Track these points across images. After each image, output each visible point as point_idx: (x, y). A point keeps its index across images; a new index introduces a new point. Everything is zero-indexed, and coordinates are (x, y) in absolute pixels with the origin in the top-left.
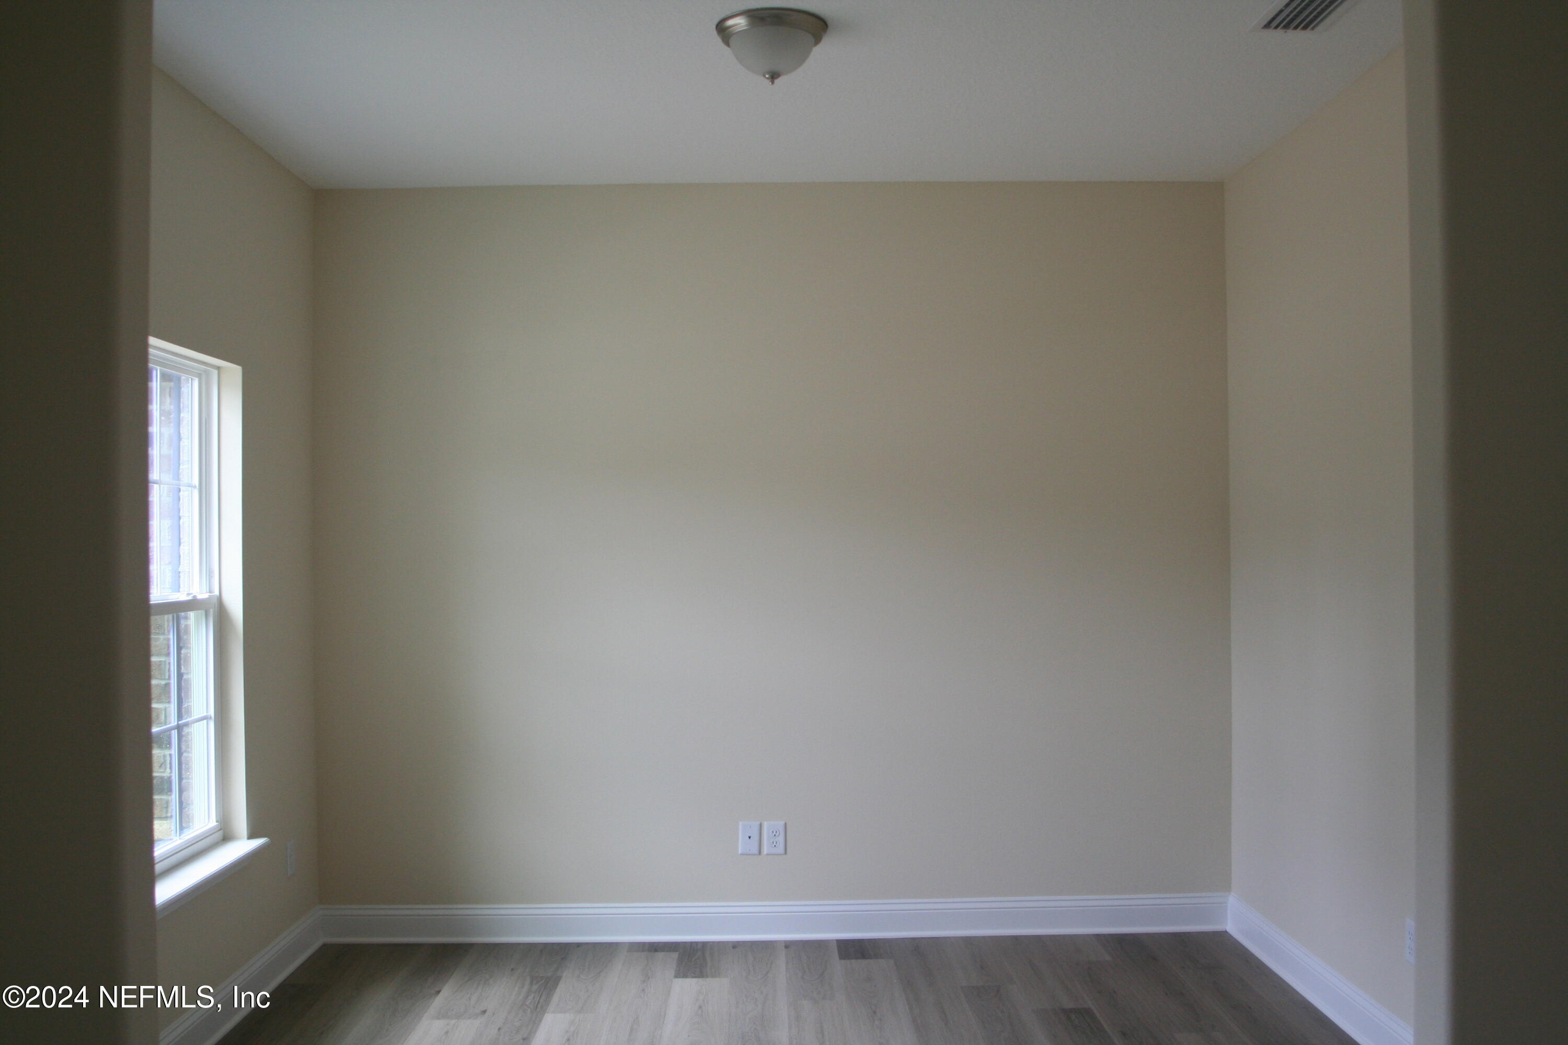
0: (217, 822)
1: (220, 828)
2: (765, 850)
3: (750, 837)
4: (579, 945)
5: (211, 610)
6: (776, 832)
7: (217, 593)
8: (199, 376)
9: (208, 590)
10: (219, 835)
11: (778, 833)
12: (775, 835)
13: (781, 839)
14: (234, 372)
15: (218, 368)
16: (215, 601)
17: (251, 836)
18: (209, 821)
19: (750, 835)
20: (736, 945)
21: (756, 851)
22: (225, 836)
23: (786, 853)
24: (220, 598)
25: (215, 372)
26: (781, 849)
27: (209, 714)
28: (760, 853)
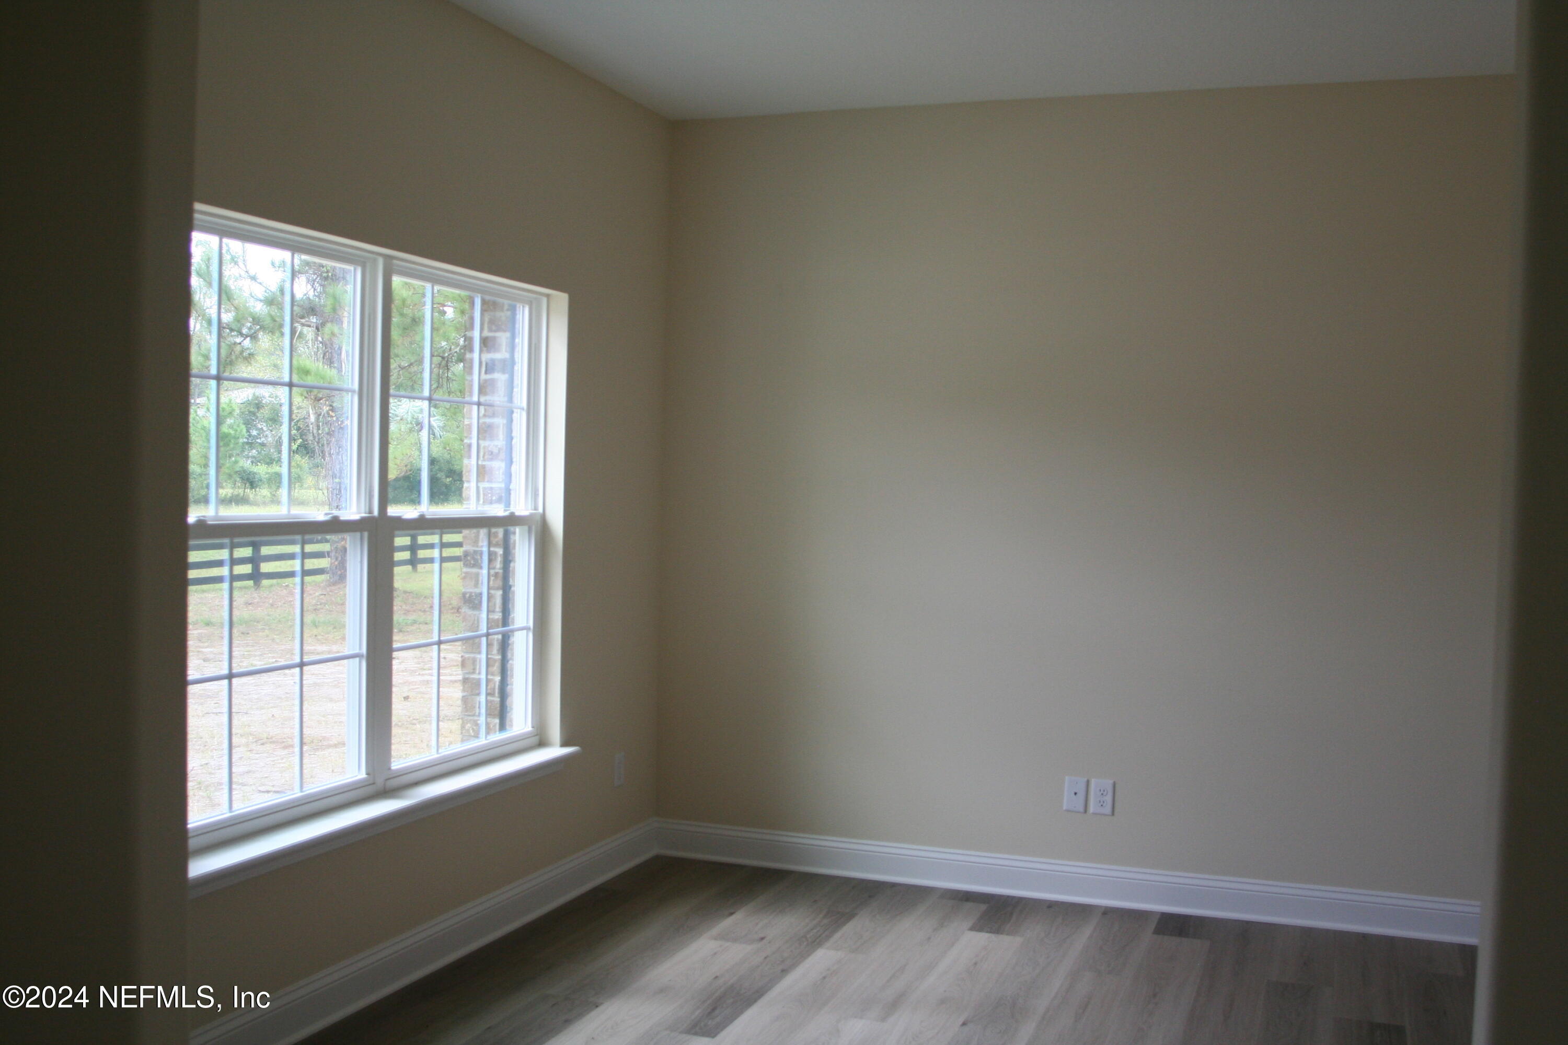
0: (533, 727)
1: (536, 734)
2: (1091, 809)
3: (1076, 794)
4: (893, 885)
5: (534, 528)
6: (1104, 791)
7: (541, 510)
8: (530, 304)
9: (533, 507)
10: (535, 740)
11: (1106, 792)
12: (1102, 794)
13: (1108, 799)
14: (561, 300)
15: (548, 296)
16: (538, 518)
17: (564, 744)
18: (525, 726)
19: (1076, 791)
20: (1051, 905)
21: (1082, 809)
22: (542, 743)
23: (1113, 814)
24: (543, 517)
25: (545, 300)
26: (1108, 809)
27: (528, 625)
28: (1085, 811)
